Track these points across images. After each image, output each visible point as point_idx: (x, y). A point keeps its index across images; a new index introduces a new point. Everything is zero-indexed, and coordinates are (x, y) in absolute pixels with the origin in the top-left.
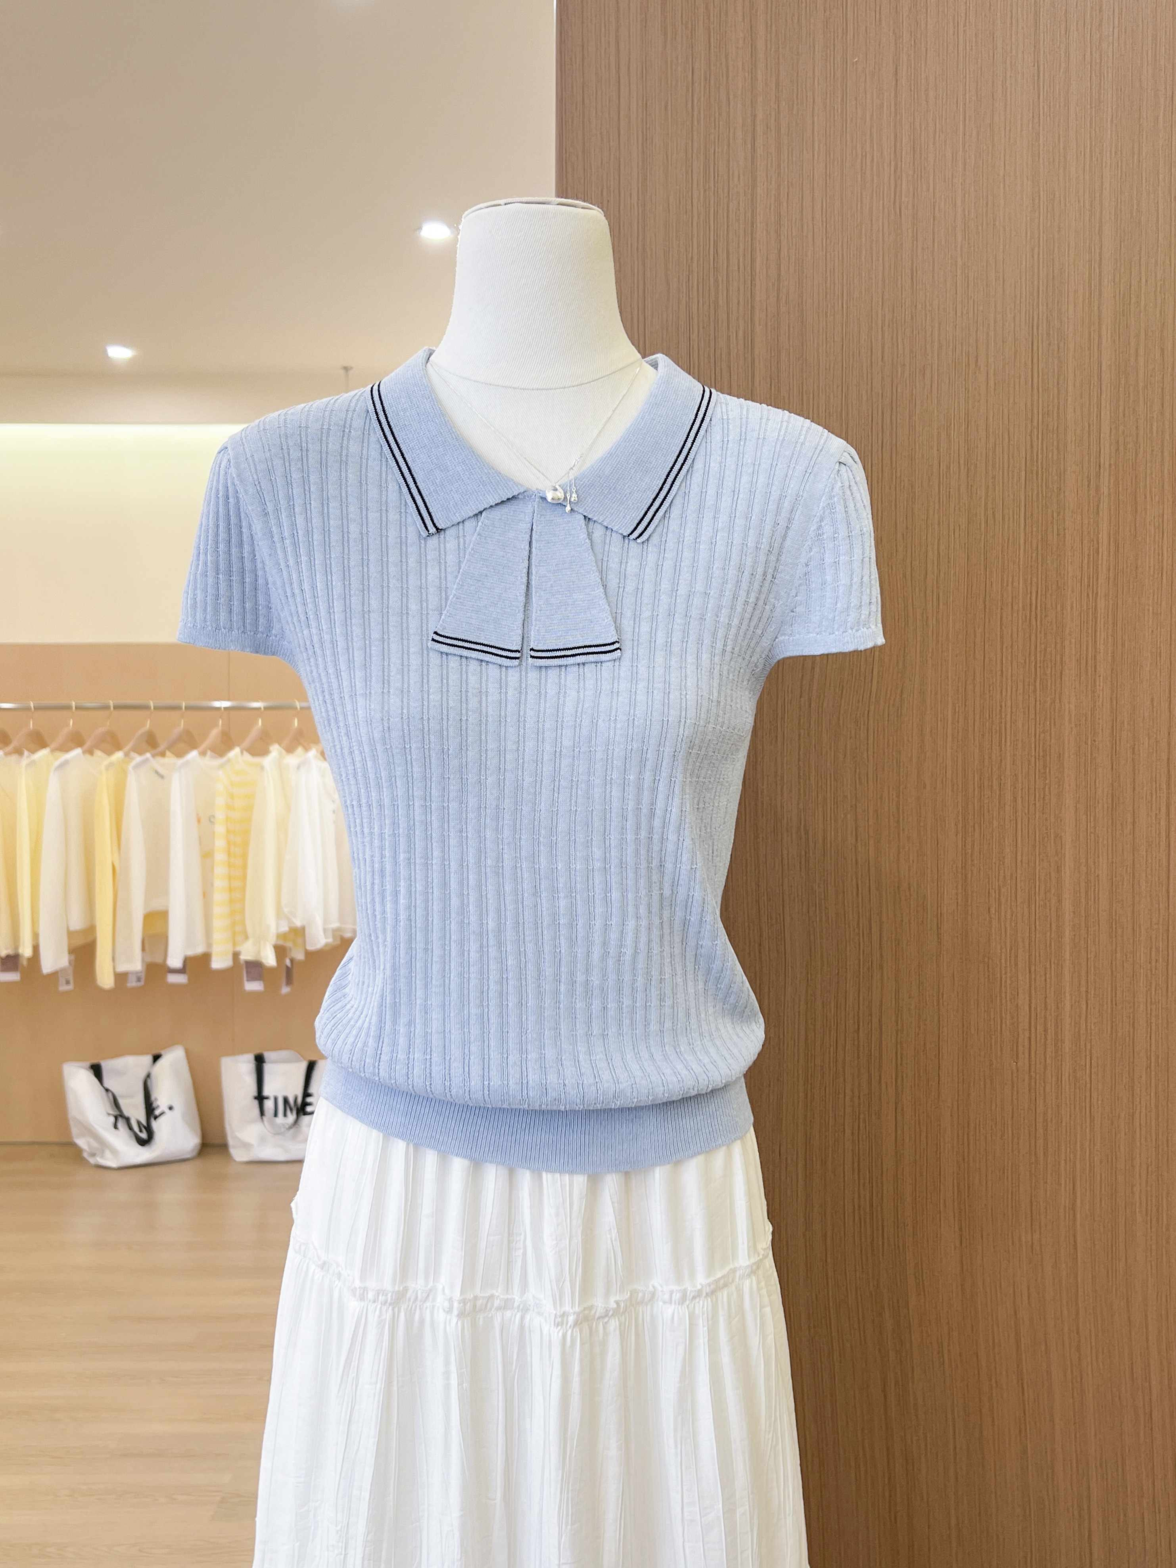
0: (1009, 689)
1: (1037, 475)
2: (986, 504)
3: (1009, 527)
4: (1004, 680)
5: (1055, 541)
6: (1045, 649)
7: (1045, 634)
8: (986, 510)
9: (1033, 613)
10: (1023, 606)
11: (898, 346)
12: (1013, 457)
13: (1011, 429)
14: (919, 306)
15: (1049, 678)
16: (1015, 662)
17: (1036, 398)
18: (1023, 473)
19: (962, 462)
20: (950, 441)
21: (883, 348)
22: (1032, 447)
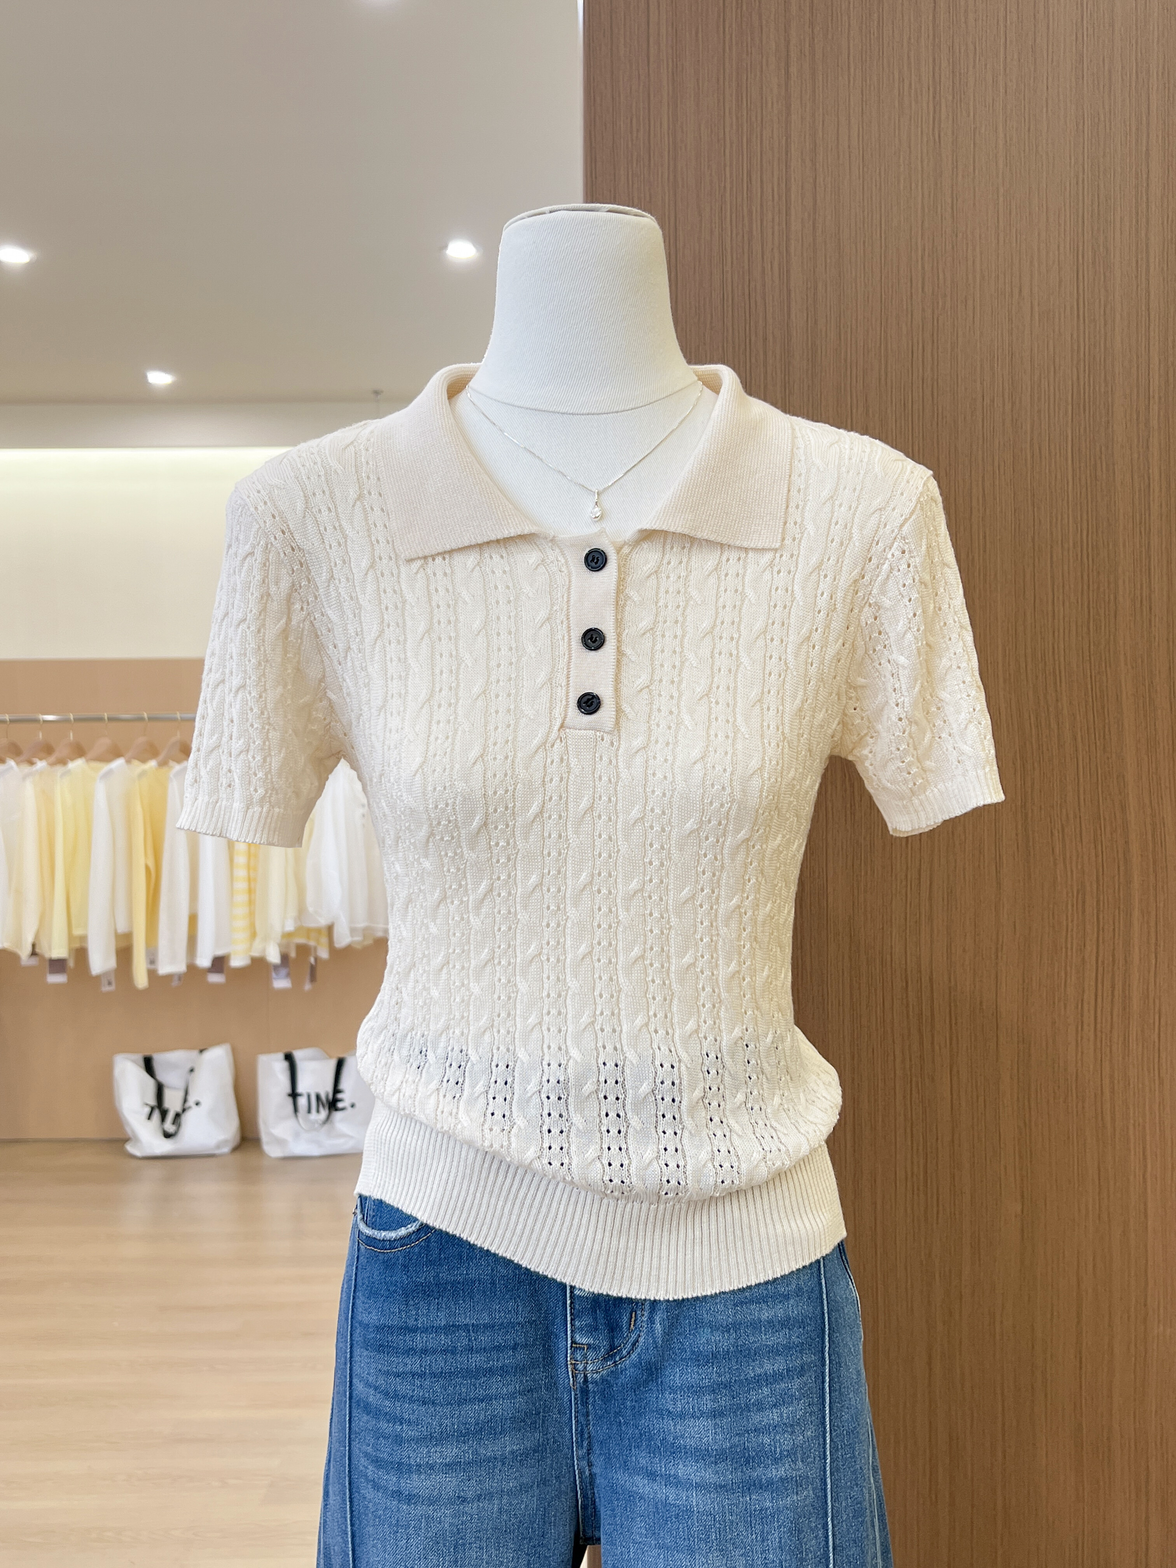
0: (1061, 631)
1: (1085, 410)
2: (1032, 439)
3: (1055, 462)
4: (1056, 621)
5: (1104, 476)
6: (1098, 588)
7: (1099, 573)
8: (1032, 445)
9: (1085, 552)
10: (1074, 544)
11: (938, 277)
12: (1059, 390)
13: (1057, 360)
14: (960, 235)
15: (1103, 618)
16: (1067, 604)
17: (1082, 328)
18: (1070, 407)
19: (1006, 396)
20: (994, 374)
21: (923, 279)
22: (1078, 379)
